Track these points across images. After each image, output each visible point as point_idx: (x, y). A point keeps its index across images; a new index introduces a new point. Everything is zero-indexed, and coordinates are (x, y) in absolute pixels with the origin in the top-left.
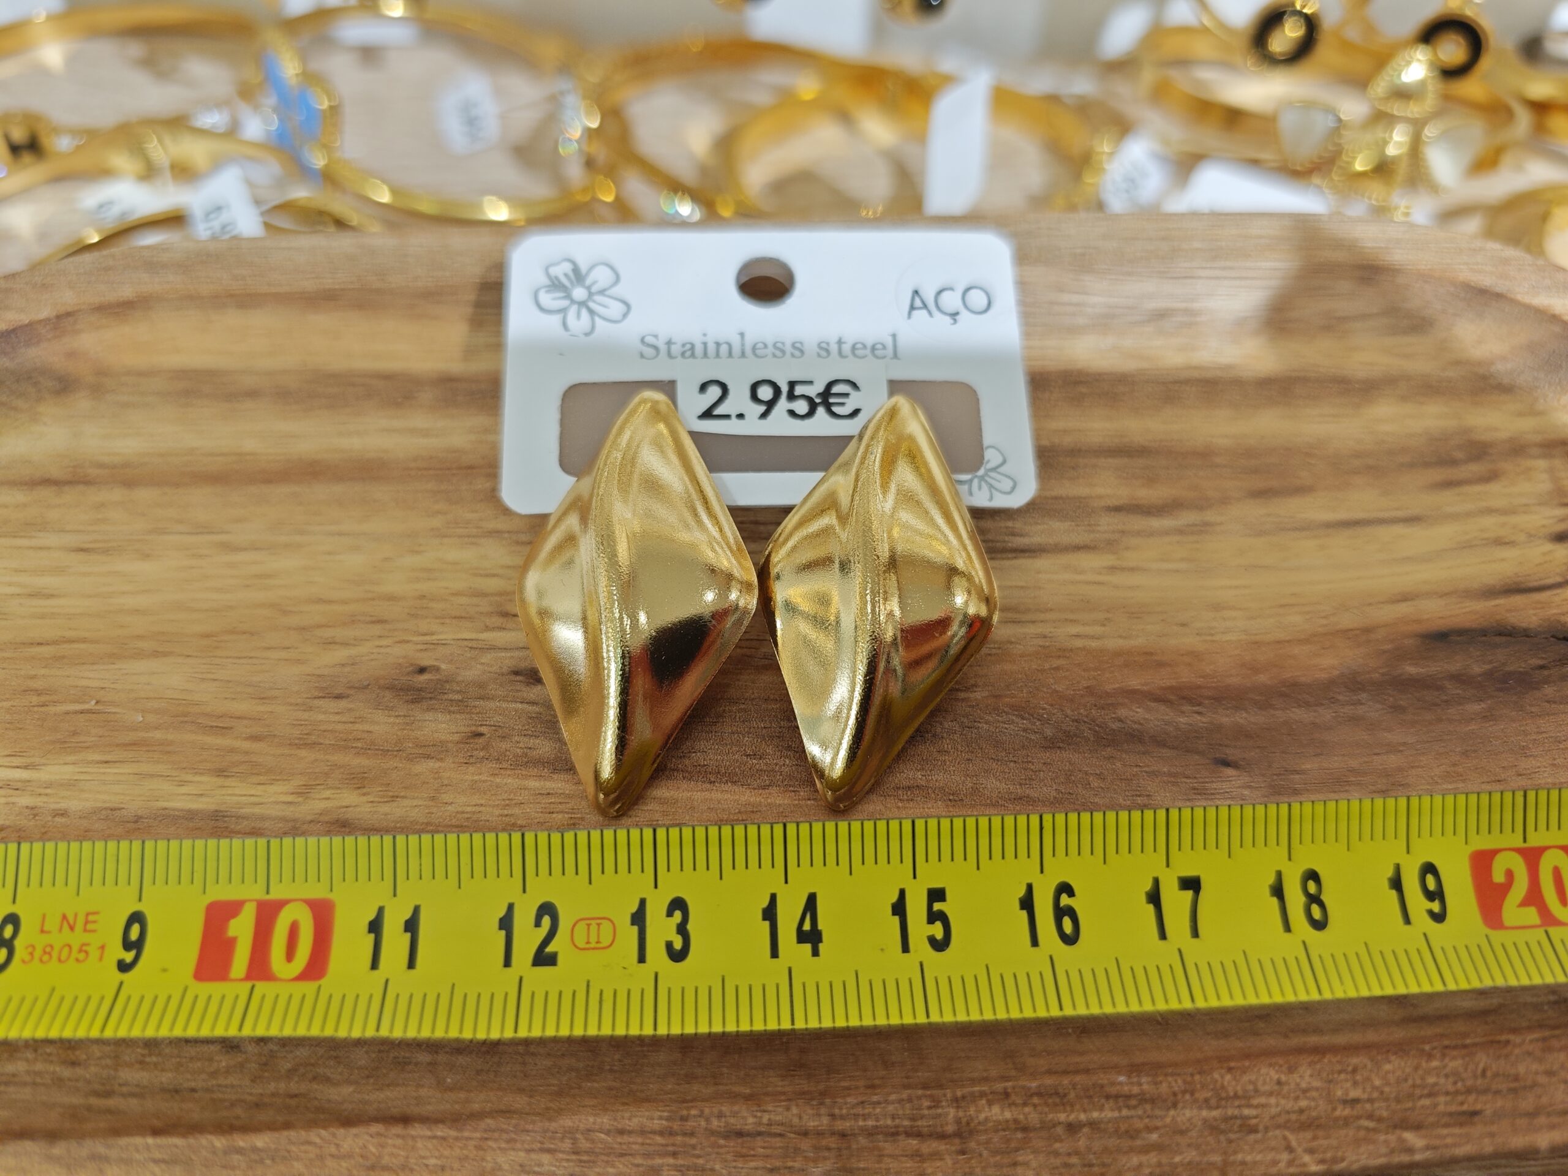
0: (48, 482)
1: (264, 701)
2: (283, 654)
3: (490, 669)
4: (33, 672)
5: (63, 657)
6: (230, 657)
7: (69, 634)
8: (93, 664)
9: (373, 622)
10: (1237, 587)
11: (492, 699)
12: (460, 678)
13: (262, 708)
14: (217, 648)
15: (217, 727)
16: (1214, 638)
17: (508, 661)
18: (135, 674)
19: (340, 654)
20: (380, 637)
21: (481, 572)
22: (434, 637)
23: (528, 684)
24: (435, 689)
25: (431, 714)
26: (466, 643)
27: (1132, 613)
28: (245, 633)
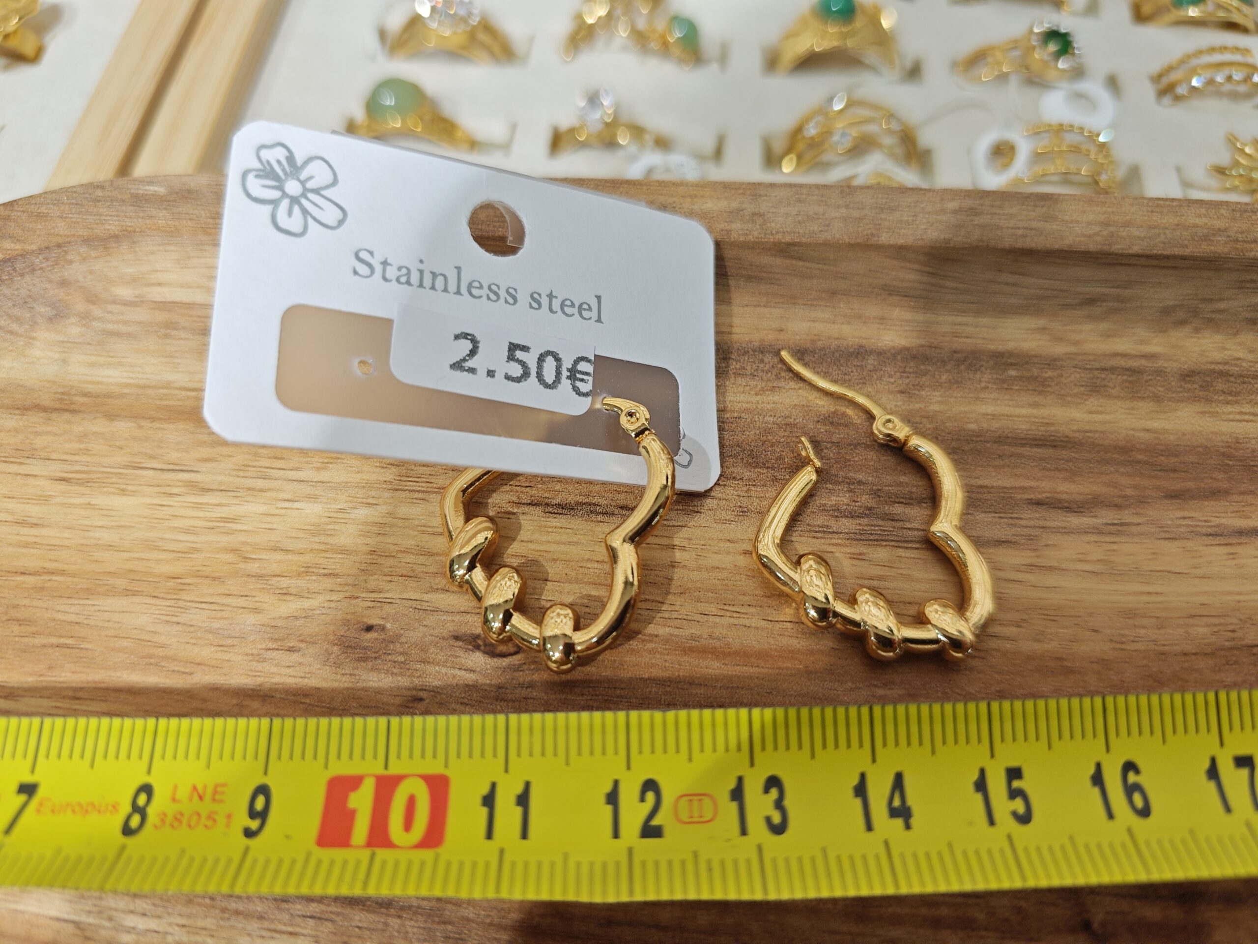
0: (39, 408)
1: (222, 648)
2: (242, 602)
3: (432, 632)
4: (16, 602)
5: (43, 588)
6: (192, 601)
7: (48, 565)
8: (68, 598)
9: (325, 575)
10: (1149, 593)
11: (433, 663)
12: (403, 640)
13: (219, 655)
14: (183, 590)
15: (178, 671)
16: (1123, 646)
17: (451, 624)
18: (106, 611)
19: (292, 606)
20: (332, 591)
21: (429, 529)
22: (382, 595)
23: (467, 650)
24: (380, 649)
25: (375, 674)
26: (410, 602)
27: (1048, 615)
28: (207, 577)
